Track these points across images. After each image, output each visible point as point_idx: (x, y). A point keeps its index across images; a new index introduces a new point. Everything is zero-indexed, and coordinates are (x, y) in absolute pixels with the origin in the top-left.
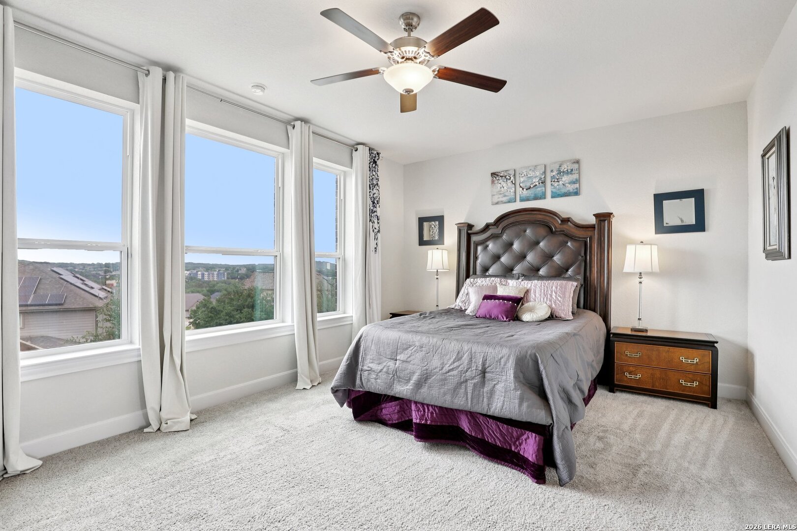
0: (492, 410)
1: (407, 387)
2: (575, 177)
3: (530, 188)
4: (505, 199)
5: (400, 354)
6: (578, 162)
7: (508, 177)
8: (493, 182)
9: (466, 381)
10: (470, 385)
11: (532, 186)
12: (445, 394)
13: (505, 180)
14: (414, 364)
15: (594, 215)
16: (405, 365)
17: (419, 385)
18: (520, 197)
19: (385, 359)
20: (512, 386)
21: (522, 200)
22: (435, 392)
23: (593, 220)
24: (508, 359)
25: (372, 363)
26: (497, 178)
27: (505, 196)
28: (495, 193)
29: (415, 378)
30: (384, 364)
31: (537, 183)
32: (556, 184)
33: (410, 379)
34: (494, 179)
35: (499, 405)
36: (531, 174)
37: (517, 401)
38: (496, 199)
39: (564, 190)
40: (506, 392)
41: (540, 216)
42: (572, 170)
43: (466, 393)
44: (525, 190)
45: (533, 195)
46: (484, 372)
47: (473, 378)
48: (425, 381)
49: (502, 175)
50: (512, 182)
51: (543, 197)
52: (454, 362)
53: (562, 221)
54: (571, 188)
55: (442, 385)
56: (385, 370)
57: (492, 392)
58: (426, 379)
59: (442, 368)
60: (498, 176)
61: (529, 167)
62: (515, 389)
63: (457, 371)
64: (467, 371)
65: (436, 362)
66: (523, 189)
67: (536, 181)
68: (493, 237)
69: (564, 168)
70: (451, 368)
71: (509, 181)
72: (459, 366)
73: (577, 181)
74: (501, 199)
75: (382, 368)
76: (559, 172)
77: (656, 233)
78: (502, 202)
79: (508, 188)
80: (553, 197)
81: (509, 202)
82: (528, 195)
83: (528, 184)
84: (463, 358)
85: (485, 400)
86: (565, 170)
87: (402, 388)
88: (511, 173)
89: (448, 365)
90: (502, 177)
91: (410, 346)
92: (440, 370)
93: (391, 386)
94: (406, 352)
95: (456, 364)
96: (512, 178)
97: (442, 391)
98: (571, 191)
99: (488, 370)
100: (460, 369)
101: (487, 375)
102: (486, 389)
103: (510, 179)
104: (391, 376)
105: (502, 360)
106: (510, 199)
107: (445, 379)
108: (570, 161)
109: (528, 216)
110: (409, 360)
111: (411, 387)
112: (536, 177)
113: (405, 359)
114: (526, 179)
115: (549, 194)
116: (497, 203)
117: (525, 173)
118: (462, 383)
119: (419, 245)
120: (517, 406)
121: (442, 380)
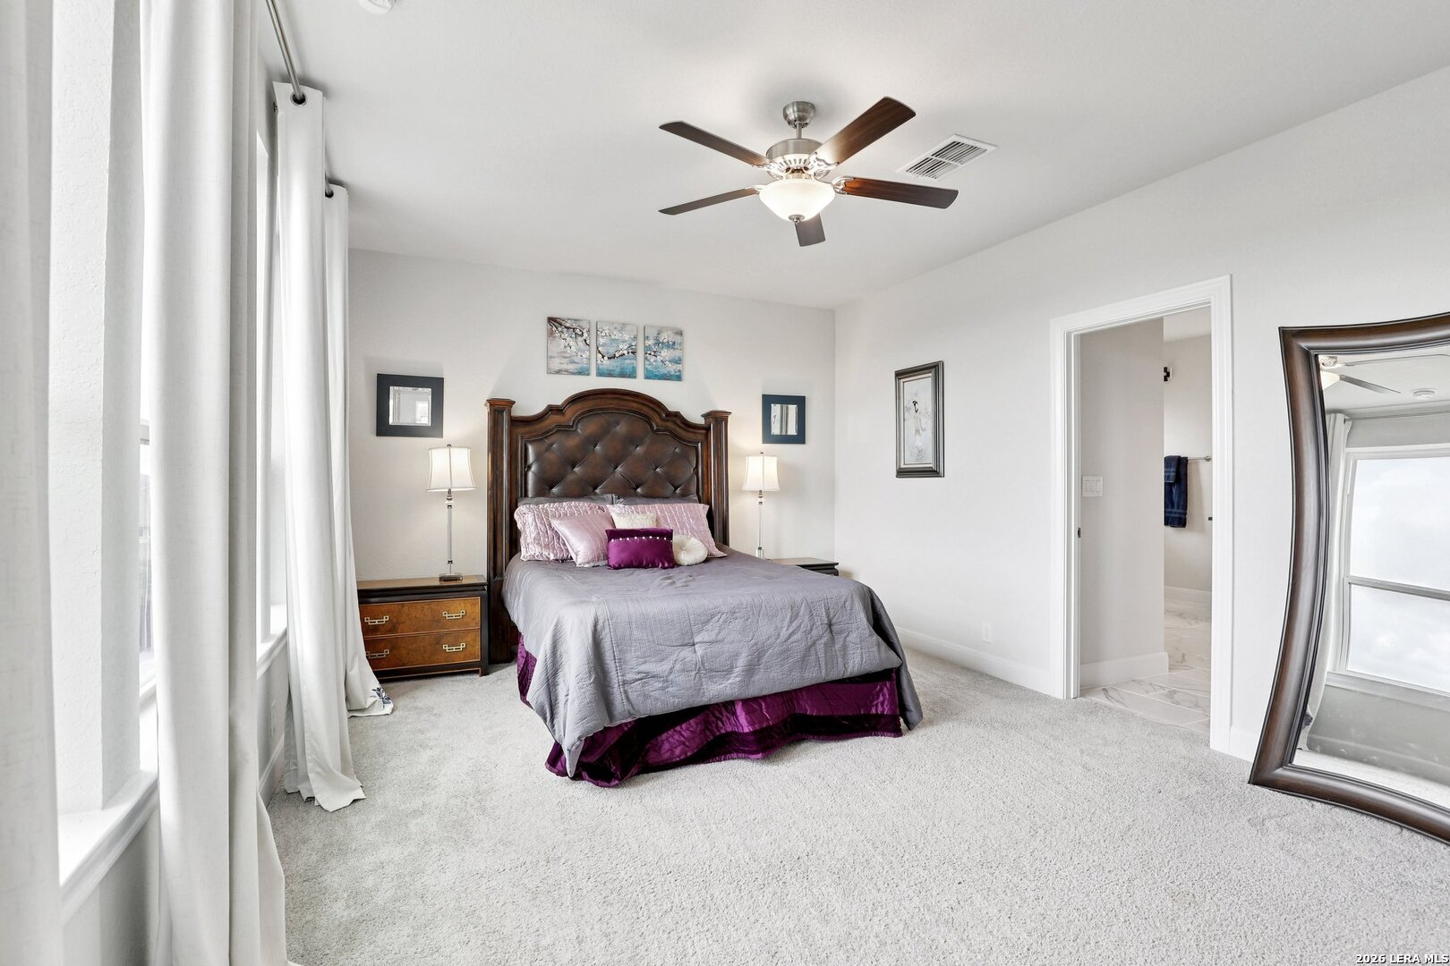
0: (849, 670)
1: (730, 681)
2: (676, 354)
3: (614, 357)
4: (571, 367)
5: (699, 632)
6: (680, 333)
7: (578, 331)
8: (551, 334)
9: (814, 643)
10: (820, 646)
11: (617, 355)
12: (791, 670)
13: (574, 336)
14: (732, 642)
15: (702, 416)
16: (716, 648)
17: (751, 670)
18: (598, 369)
19: (669, 650)
20: (867, 632)
21: (600, 374)
22: (776, 673)
23: (701, 421)
24: (853, 601)
25: (645, 662)
26: (560, 329)
27: (573, 362)
28: (555, 355)
29: (741, 663)
30: (674, 657)
31: (625, 352)
32: (652, 359)
33: (732, 668)
34: (554, 329)
35: (858, 660)
36: (617, 335)
37: (875, 649)
38: (556, 365)
39: (663, 371)
40: (861, 641)
41: (634, 405)
42: (674, 343)
43: (818, 659)
44: (605, 358)
45: (618, 370)
46: (830, 625)
47: (821, 637)
48: (758, 661)
49: (568, 325)
50: (585, 340)
51: (632, 375)
52: (791, 622)
53: (667, 415)
54: (671, 368)
55: (784, 659)
56: (678, 666)
57: (845, 648)
58: (759, 658)
59: (779, 635)
60: (561, 325)
61: (613, 323)
62: (871, 635)
63: (800, 633)
64: (811, 630)
65: (765, 630)
66: (603, 357)
67: (624, 347)
68: (557, 431)
69: (664, 337)
70: (791, 630)
71: (580, 338)
72: (799, 626)
73: (678, 361)
74: (565, 367)
75: (670, 665)
76: (658, 343)
77: (764, 443)
78: (567, 371)
79: (579, 350)
80: (647, 377)
81: (580, 373)
82: (611, 368)
83: (612, 351)
84: (801, 614)
85: (840, 660)
86: (666, 341)
87: (721, 686)
88: (584, 326)
89: (785, 629)
90: (568, 328)
91: (713, 616)
92: (776, 639)
93: (698, 689)
94: (709, 627)
95: (795, 624)
96: (585, 335)
97: (786, 667)
98: (673, 373)
99: (834, 621)
100: (802, 629)
101: (833, 628)
102: (837, 646)
103: (582, 335)
104: (694, 673)
105: (848, 604)
106: (581, 368)
107: (788, 650)
108: (672, 329)
109: (616, 402)
110: (720, 637)
111: (738, 679)
112: (624, 342)
113: (713, 637)
114: (608, 342)
115: (640, 372)
116: (559, 372)
117: (607, 331)
118: (811, 647)
119: (377, 435)
120: (876, 653)
121: (784, 652)
